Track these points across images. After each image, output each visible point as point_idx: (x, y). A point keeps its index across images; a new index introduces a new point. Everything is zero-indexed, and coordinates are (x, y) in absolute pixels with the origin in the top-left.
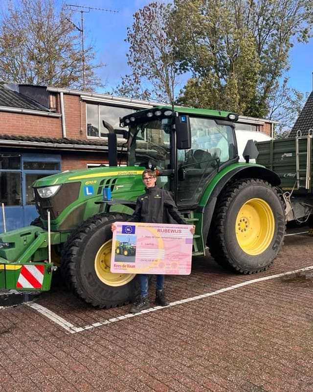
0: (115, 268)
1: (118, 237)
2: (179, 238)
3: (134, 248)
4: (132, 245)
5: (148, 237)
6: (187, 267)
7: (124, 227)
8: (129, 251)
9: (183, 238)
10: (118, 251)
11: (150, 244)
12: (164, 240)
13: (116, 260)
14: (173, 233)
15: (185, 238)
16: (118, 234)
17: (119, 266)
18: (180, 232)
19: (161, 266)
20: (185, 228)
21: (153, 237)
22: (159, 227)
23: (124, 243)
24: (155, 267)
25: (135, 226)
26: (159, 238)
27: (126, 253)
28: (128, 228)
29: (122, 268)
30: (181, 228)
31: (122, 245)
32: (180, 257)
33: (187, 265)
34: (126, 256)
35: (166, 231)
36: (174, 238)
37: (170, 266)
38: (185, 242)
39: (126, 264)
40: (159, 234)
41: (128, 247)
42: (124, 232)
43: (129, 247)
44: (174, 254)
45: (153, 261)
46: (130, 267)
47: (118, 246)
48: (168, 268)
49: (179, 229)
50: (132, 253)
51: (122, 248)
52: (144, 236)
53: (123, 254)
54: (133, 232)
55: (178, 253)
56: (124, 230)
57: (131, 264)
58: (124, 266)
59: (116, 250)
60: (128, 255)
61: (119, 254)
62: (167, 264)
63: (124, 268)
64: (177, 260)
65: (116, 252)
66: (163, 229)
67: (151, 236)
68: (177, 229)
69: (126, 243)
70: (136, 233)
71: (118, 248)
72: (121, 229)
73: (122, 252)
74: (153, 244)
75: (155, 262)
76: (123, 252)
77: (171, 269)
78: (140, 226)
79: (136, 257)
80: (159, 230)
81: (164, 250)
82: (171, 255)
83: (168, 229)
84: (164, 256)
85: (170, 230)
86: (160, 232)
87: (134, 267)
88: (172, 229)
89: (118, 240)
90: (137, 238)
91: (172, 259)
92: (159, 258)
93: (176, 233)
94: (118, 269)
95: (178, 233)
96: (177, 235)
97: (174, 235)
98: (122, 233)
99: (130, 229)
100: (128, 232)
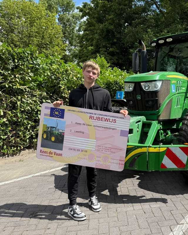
0: (41, 154)
1: (45, 120)
2: (113, 129)
4: (60, 131)
5: (79, 124)
6: (118, 162)
8: (57, 137)
9: (117, 128)
10: (45, 136)
11: (80, 132)
13: (42, 146)
14: (106, 122)
15: (122, 129)
16: (46, 117)
17: (45, 152)
18: (115, 121)
20: (121, 118)
21: (84, 124)
22: (91, 113)
23: (51, 127)
24: (84, 159)
25: (64, 110)
26: (90, 125)
27: (53, 139)
28: (57, 111)
29: (48, 154)
30: (117, 117)
31: (49, 130)
32: (113, 150)
33: (120, 160)
34: (53, 142)
35: (98, 119)
36: (107, 128)
37: (101, 159)
38: (120, 134)
39: (53, 151)
40: (91, 122)
42: (52, 115)
43: (57, 132)
44: (106, 146)
45: (82, 151)
46: (57, 155)
48: (99, 161)
49: (114, 119)
50: (60, 139)
52: (74, 122)
53: (50, 140)
54: (62, 116)
55: (110, 146)
56: (53, 113)
57: (58, 152)
58: (51, 153)
59: (43, 135)
61: (44, 139)
63: (51, 155)
64: (109, 153)
65: (43, 137)
66: (95, 116)
67: (82, 123)
68: (111, 118)
69: (54, 127)
71: (44, 132)
72: (48, 112)
73: (49, 137)
74: (83, 133)
75: (84, 153)
77: (102, 163)
78: (69, 110)
79: (64, 145)
80: (91, 117)
81: (96, 141)
82: (103, 147)
83: (101, 117)
84: (95, 147)
85: (104, 119)
86: (92, 119)
87: (61, 155)
88: (106, 117)
89: (44, 123)
90: (66, 124)
91: (104, 151)
92: (89, 148)
93: (110, 123)
94: (44, 155)
95: (113, 123)
96: (112, 125)
97: (107, 125)
98: (50, 116)
99: (59, 113)
100: (56, 116)
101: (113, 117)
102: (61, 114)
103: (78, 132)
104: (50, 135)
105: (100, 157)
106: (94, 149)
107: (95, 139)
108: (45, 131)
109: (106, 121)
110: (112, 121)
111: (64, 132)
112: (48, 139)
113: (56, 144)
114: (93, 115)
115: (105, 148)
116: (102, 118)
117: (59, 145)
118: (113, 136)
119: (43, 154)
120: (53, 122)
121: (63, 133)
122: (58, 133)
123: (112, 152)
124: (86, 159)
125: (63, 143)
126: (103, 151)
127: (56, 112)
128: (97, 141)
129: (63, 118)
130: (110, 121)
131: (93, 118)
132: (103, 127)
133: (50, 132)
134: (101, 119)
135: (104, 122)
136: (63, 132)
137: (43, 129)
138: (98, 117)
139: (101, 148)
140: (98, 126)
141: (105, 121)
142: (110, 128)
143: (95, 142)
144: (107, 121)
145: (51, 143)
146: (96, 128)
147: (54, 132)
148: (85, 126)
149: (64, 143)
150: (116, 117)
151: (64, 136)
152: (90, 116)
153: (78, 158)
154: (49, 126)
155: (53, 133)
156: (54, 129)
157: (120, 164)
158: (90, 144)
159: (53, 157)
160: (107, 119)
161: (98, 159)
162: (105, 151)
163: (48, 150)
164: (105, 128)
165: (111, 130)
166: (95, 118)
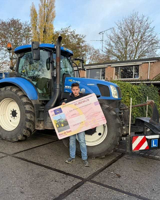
0: (60, 136)
1: (54, 118)
4: (64, 119)
5: (71, 111)
6: (102, 119)
8: (64, 123)
9: (91, 103)
10: (58, 126)
11: (74, 114)
12: (81, 109)
13: (59, 132)
14: (84, 103)
15: (93, 102)
16: (53, 116)
17: (62, 134)
18: (88, 100)
20: (90, 97)
21: (74, 110)
22: (74, 103)
23: (59, 120)
25: (61, 108)
26: (77, 109)
27: (62, 125)
29: (64, 134)
31: (58, 121)
32: (95, 115)
33: (102, 118)
34: (63, 127)
35: (79, 103)
36: (86, 105)
39: (65, 131)
40: (77, 107)
42: (56, 114)
43: (63, 121)
44: (91, 114)
45: (80, 123)
46: (69, 132)
48: (91, 124)
49: (87, 99)
50: (66, 123)
51: (59, 123)
52: (69, 111)
53: (61, 126)
54: (61, 112)
55: (93, 113)
57: (68, 130)
59: (56, 126)
60: (64, 126)
61: (58, 127)
62: (89, 122)
63: (66, 134)
64: (95, 117)
65: (57, 127)
66: (77, 103)
68: (86, 100)
70: (63, 111)
72: (53, 113)
74: (76, 114)
76: (61, 125)
79: (69, 125)
80: (75, 105)
81: (84, 115)
82: (89, 116)
83: (80, 102)
84: (85, 118)
85: (82, 102)
87: (70, 131)
88: (83, 100)
89: (55, 120)
90: (65, 114)
92: (83, 120)
93: (86, 102)
94: (62, 136)
95: (88, 101)
96: (88, 103)
97: (86, 104)
98: (55, 115)
99: (59, 111)
100: (58, 113)
101: (86, 98)
103: (73, 115)
105: (91, 122)
107: (83, 114)
111: (66, 119)
113: (65, 127)
114: (76, 103)
115: (91, 116)
117: (67, 126)
118: (92, 108)
120: (58, 117)
124: (84, 126)
126: (90, 118)
127: (57, 111)
129: (62, 112)
137: (55, 123)
142: (88, 105)
144: (84, 102)
145: (63, 128)
146: (81, 108)
149: (69, 124)
151: (67, 121)
153: (80, 128)
155: (61, 122)
156: (61, 120)
157: (103, 120)
158: (82, 118)
161: (91, 123)
163: (63, 132)
164: (85, 106)
165: (89, 105)
166: (78, 104)
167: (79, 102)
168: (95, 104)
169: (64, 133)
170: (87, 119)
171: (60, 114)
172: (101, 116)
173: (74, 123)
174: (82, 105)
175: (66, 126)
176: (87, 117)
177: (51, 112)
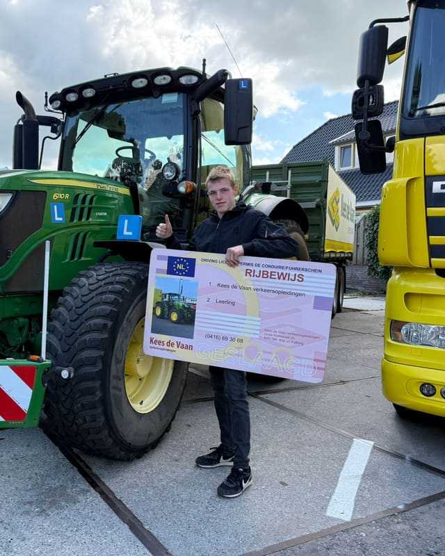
0: (152, 345)
1: (159, 281)
2: (298, 295)
3: (192, 307)
4: (188, 301)
5: (225, 286)
6: (312, 363)
7: (172, 260)
8: (181, 313)
9: (306, 293)
10: (158, 312)
11: (227, 302)
12: (258, 296)
13: (154, 330)
14: (281, 281)
15: (318, 294)
17: (159, 342)
18: (301, 278)
19: (251, 353)
20: (315, 271)
21: (234, 287)
22: (248, 264)
23: (170, 294)
24: (238, 355)
26: (248, 289)
27: (174, 317)
28: (179, 262)
29: (165, 347)
30: (306, 270)
31: (167, 299)
32: (297, 339)
33: (315, 360)
34: (174, 322)
35: (264, 275)
36: (283, 293)
37: (272, 357)
38: (312, 305)
39: (174, 339)
40: (248, 282)
41: (178, 305)
42: (171, 271)
43: (181, 304)
44: (282, 329)
45: (232, 340)
46: (183, 347)
47: (160, 300)
48: (266, 360)
49: (298, 273)
50: (187, 317)
51: (166, 304)
52: (214, 284)
53: (169, 318)
54: (191, 273)
55: (292, 330)
56: (173, 267)
57: (184, 341)
58: (169, 344)
59: (154, 309)
60: (178, 322)
61: (158, 317)
62: (264, 352)
63: (171, 348)
64: (293, 344)
65: (154, 313)
66: (257, 269)
67: (230, 284)
68: (292, 273)
69: (176, 295)
70: (196, 274)
71: (158, 304)
72: (164, 265)
73: (167, 313)
74: (233, 304)
75: (236, 344)
76: (169, 314)
77: (274, 364)
78: (205, 260)
79: (196, 328)
80: (248, 272)
81: (259, 319)
82: (275, 332)
83: (269, 270)
84: (258, 332)
85: (276, 274)
86: (251, 276)
87: (190, 347)
88: (280, 271)
89: (159, 288)
90: (200, 287)
91: (278, 341)
92: (246, 335)
93: (290, 281)
94: (158, 348)
95: (296, 282)
96: (294, 287)
97: (285, 286)
98: (168, 273)
99: (185, 266)
100: (180, 272)
101: (296, 269)
102: (189, 268)
103: (223, 302)
104: (169, 310)
105: (270, 353)
106: (257, 336)
107: (259, 316)
108: (158, 302)
109: (282, 277)
110: (295, 278)
111: (195, 303)
112: (164, 316)
113: (180, 326)
114: (252, 268)
115: (281, 334)
116: (271, 272)
117: (187, 327)
118: (299, 310)
119: (156, 346)
120: (174, 283)
121: (193, 304)
122: (183, 306)
123: (296, 343)
124: (242, 356)
125: (194, 324)
126: (276, 339)
127: (178, 265)
128: (262, 320)
129: (193, 276)
130: (290, 278)
131: (252, 274)
132: (274, 292)
133: (168, 303)
134: (269, 274)
135: (277, 280)
136: (192, 302)
137: (155, 299)
138: (264, 271)
139: (273, 333)
140: (264, 288)
141: (279, 278)
142: (290, 294)
143: (258, 321)
144: (284, 279)
145: (170, 325)
146: (260, 292)
147: (176, 303)
148: (238, 290)
149: (196, 323)
150: (303, 269)
151: (195, 310)
152: (247, 270)
153: (225, 353)
154: (166, 292)
155: (174, 306)
156: (176, 297)
157: (315, 368)
158: (248, 326)
159: (175, 351)
160: (282, 274)
161: (267, 356)
162: (280, 340)
163: (165, 338)
164: (278, 293)
165: (293, 297)
166: (257, 273)
167: (265, 269)
168: (319, 303)
169: (165, 343)
170: (260, 338)
171: (182, 277)
172: (315, 353)
173: (212, 330)
174: (273, 285)
175: (182, 324)
176: (265, 330)
177: (158, 256)
